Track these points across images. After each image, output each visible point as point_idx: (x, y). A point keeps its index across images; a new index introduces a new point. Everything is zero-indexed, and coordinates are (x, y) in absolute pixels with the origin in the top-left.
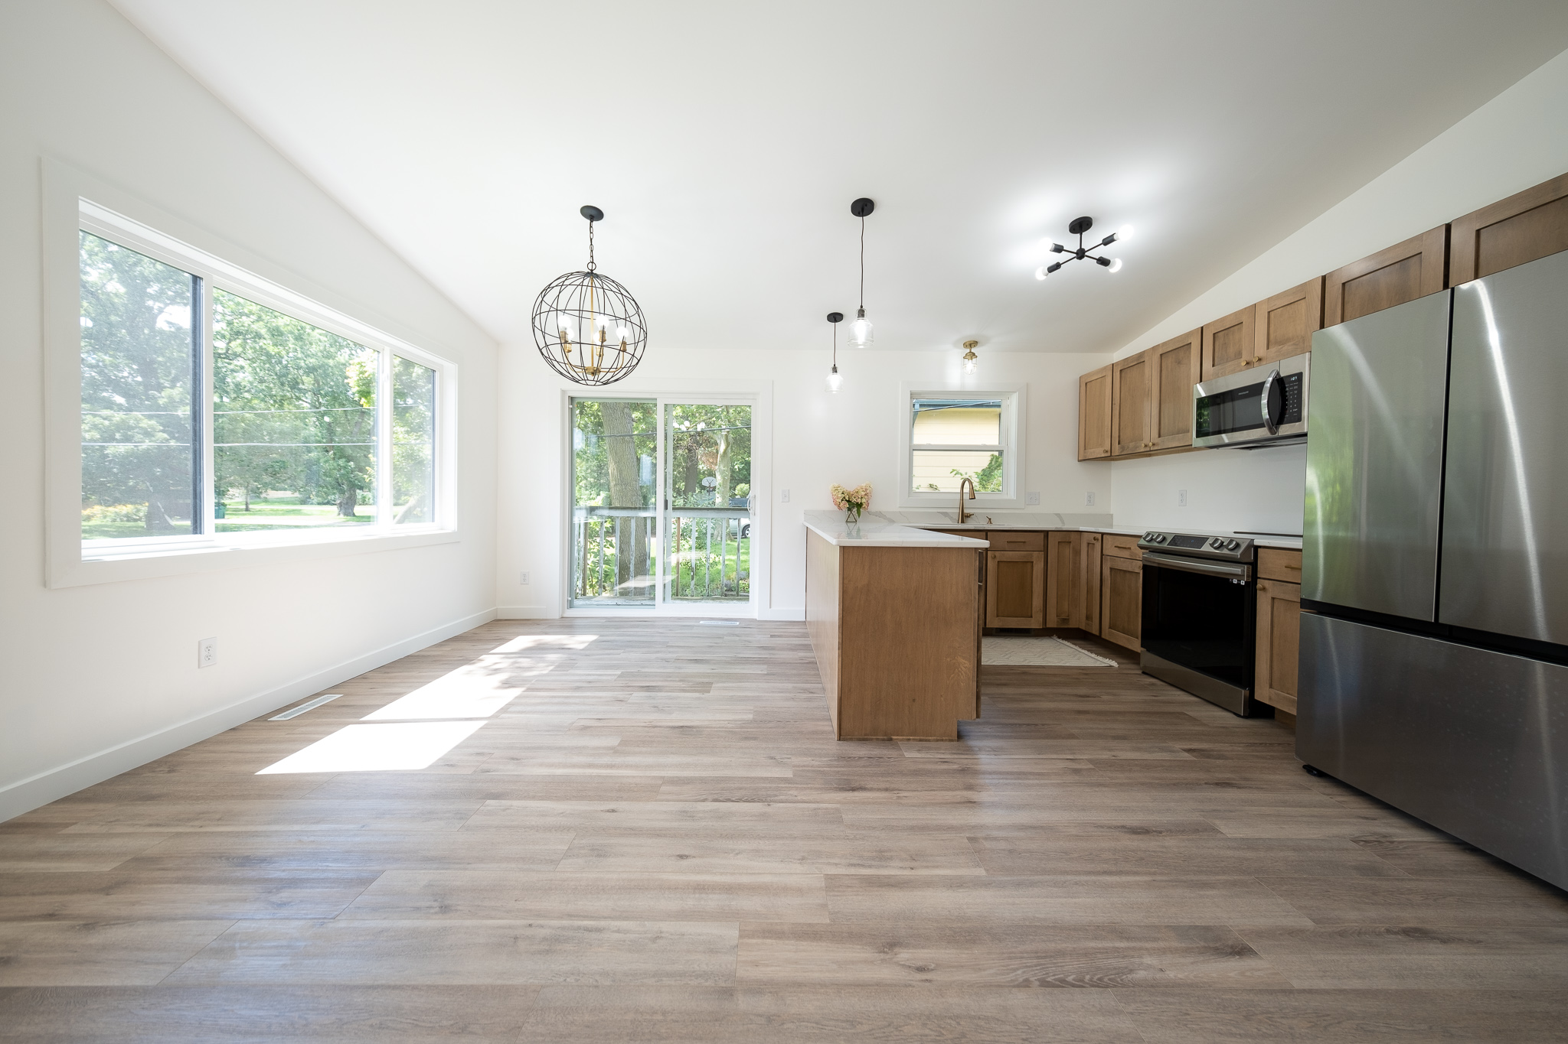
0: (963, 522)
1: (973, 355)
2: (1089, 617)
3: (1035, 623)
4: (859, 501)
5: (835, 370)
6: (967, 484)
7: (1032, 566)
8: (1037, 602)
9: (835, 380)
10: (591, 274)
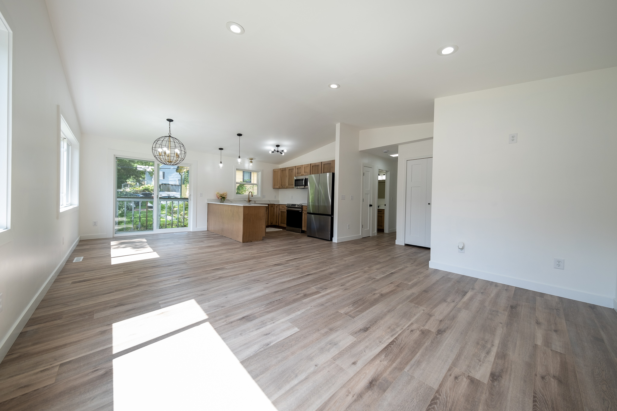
0: (249, 202)
1: (252, 162)
2: (276, 222)
4: (224, 197)
5: (221, 162)
6: (250, 193)
9: (221, 165)
10: (170, 136)
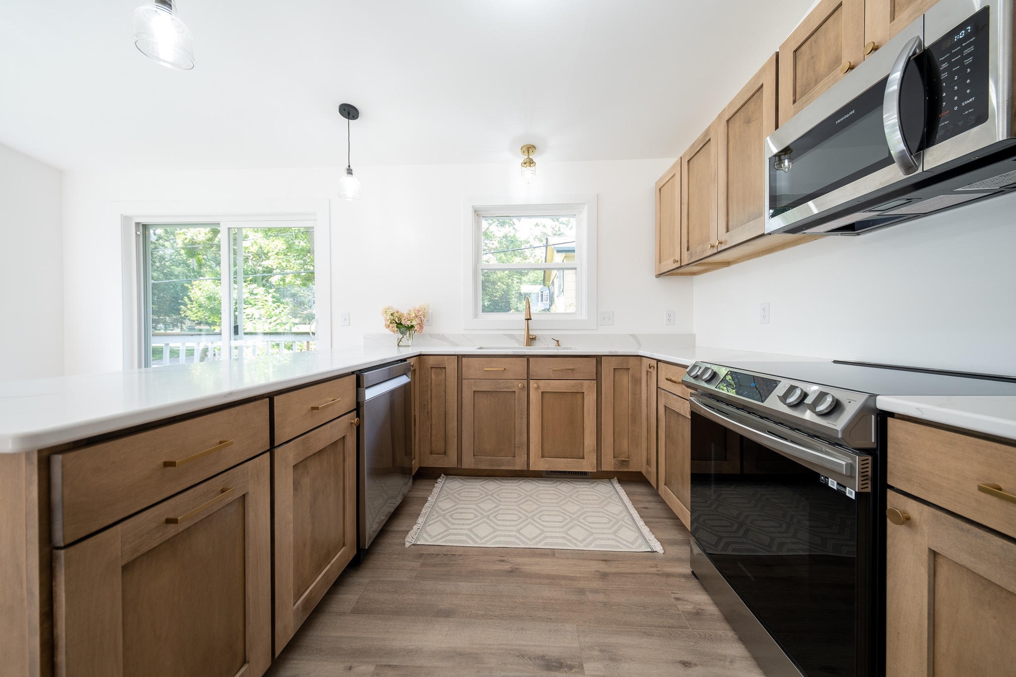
1: (530, 162)
2: (648, 462)
3: (588, 465)
5: (350, 171)
7: (583, 397)
8: (589, 440)
9: (351, 183)
